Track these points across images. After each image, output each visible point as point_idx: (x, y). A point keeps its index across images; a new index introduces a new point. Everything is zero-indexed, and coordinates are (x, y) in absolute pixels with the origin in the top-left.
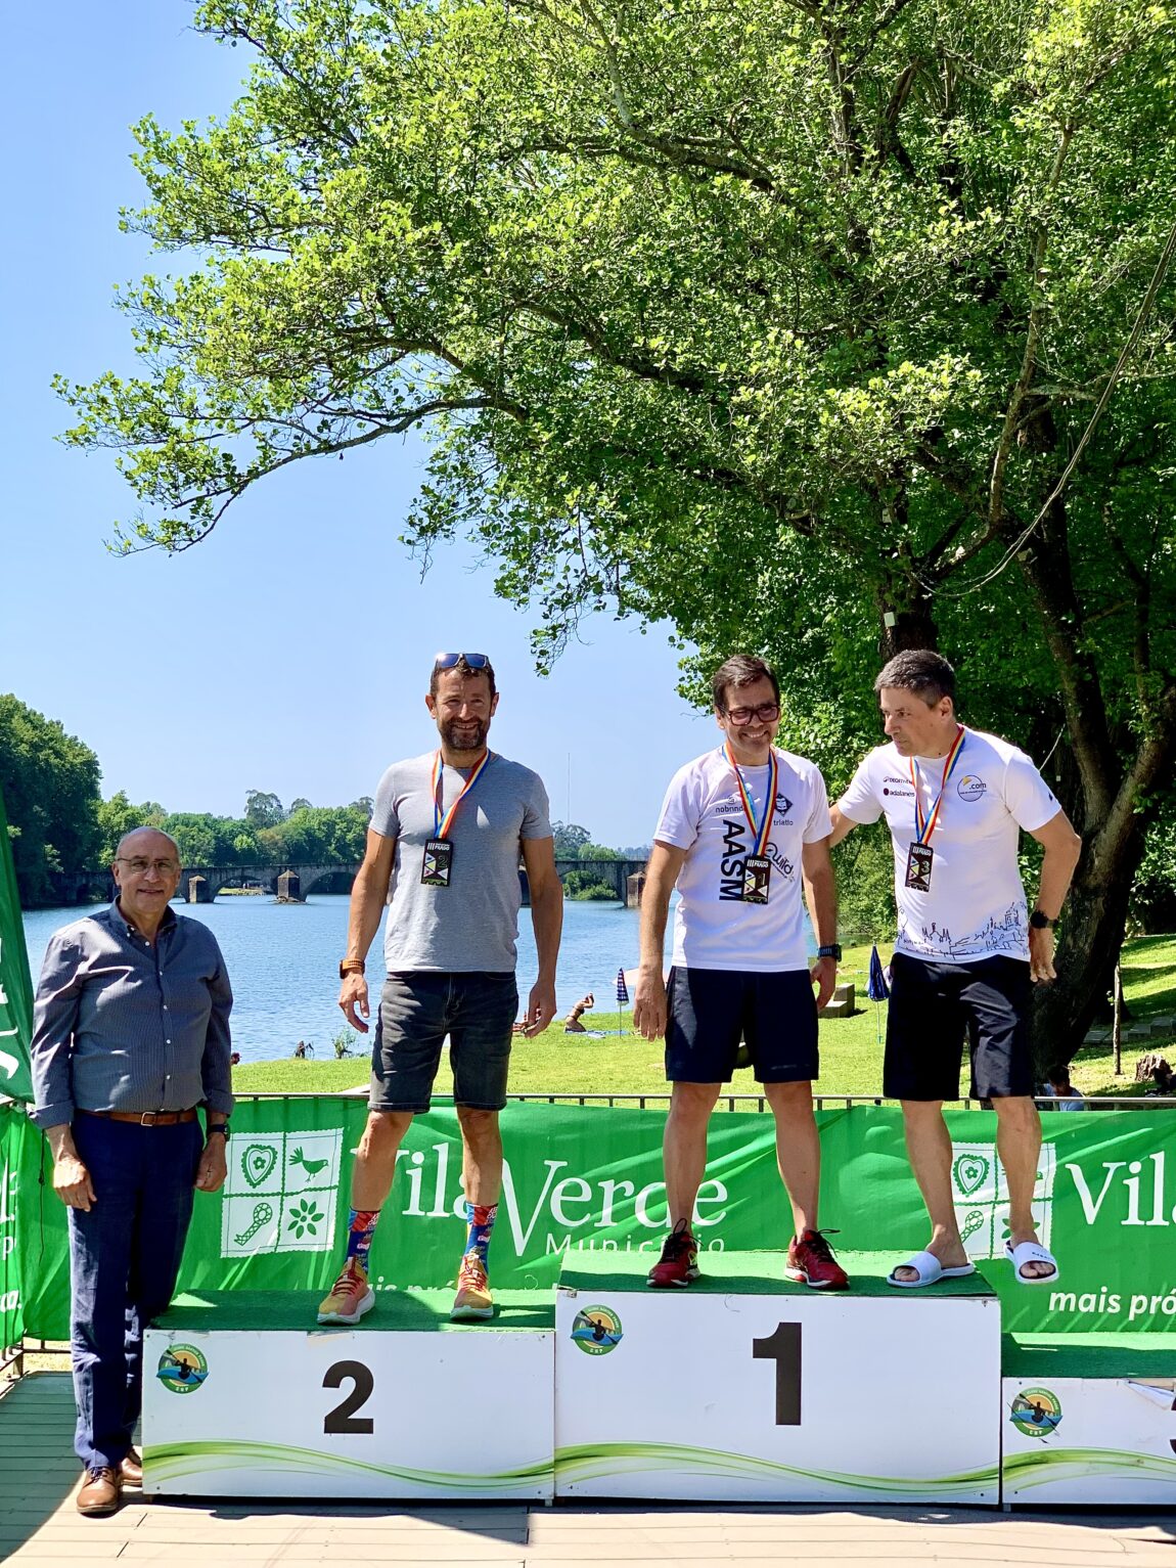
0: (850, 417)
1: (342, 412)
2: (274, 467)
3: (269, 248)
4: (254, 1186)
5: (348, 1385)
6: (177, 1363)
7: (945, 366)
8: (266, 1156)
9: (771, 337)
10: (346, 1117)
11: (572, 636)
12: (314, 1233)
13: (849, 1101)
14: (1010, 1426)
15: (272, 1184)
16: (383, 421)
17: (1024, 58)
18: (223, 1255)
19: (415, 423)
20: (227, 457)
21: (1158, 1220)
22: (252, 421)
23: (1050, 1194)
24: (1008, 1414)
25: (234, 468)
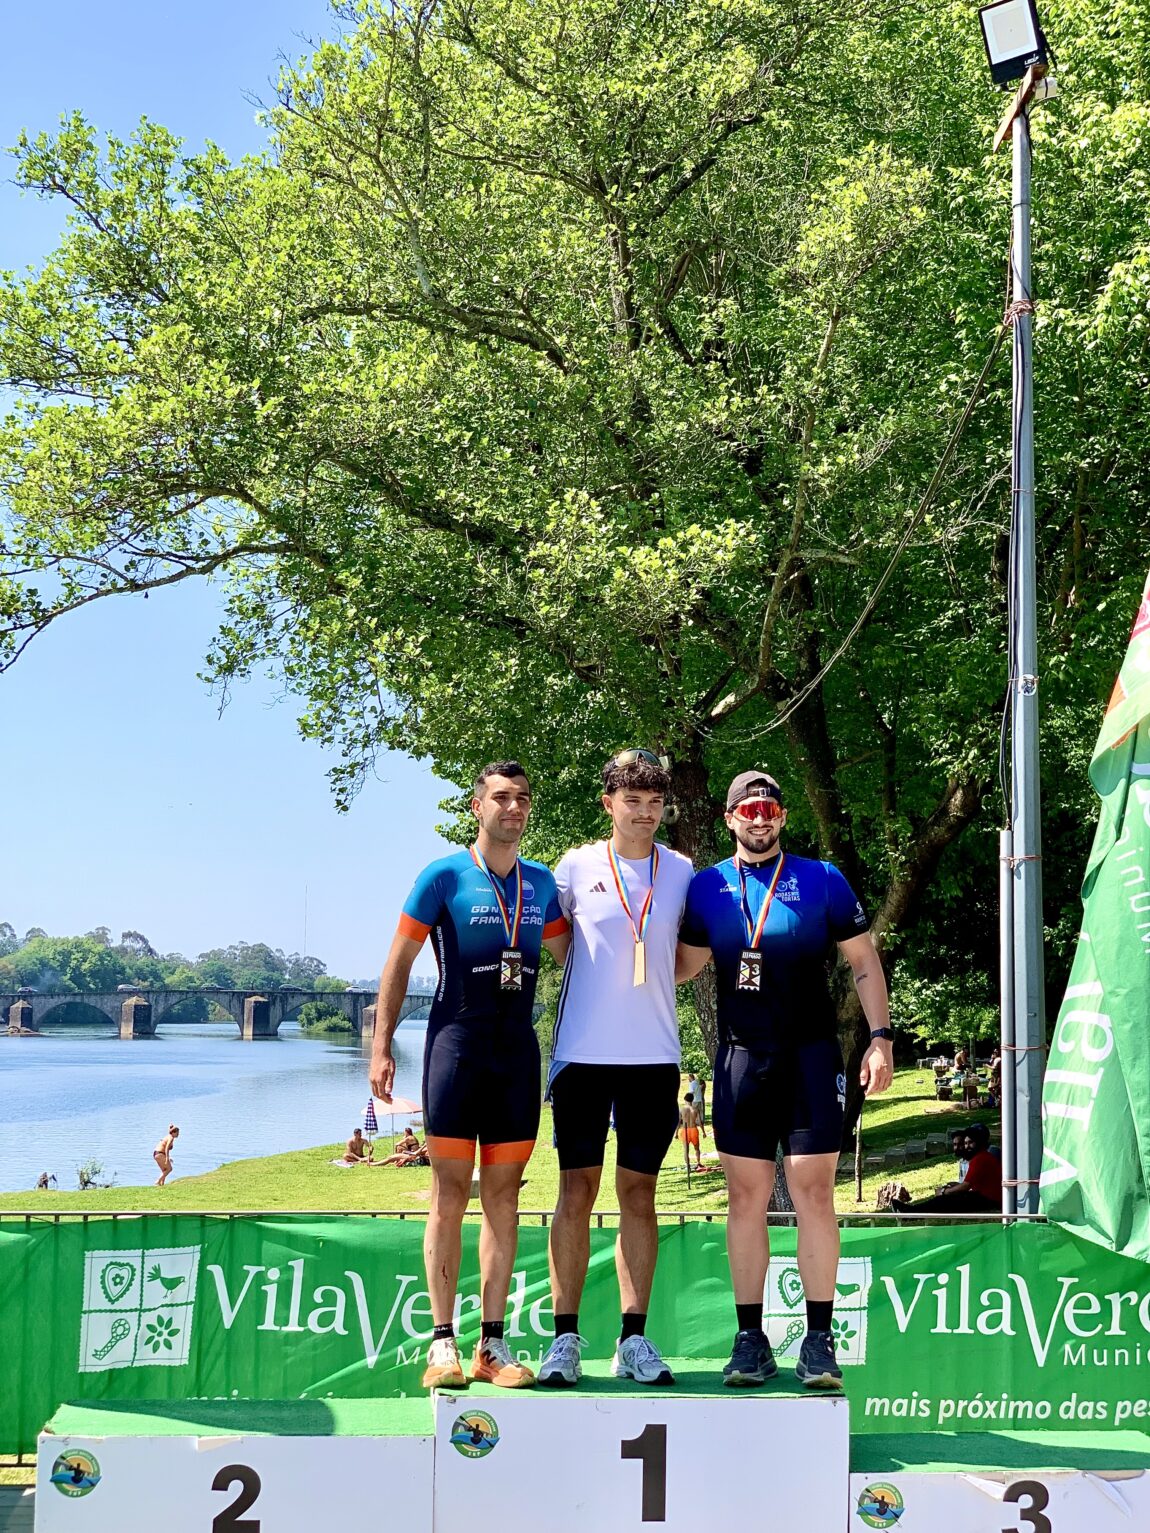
0: (642, 574)
1: (150, 553)
2: (79, 604)
3: (73, 393)
4: (112, 1302)
5: (236, 1488)
6: (70, 1468)
7: (730, 530)
8: (125, 1273)
9: (568, 497)
10: (203, 1234)
11: (369, 771)
12: (170, 1347)
13: (682, 1217)
14: (856, 1519)
15: (131, 1300)
16: (190, 563)
17: (798, 249)
18: (81, 1370)
19: (221, 566)
20: (32, 592)
21: (964, 1328)
22: (58, 559)
23: (865, 1303)
24: (855, 1507)
25: (39, 603)
